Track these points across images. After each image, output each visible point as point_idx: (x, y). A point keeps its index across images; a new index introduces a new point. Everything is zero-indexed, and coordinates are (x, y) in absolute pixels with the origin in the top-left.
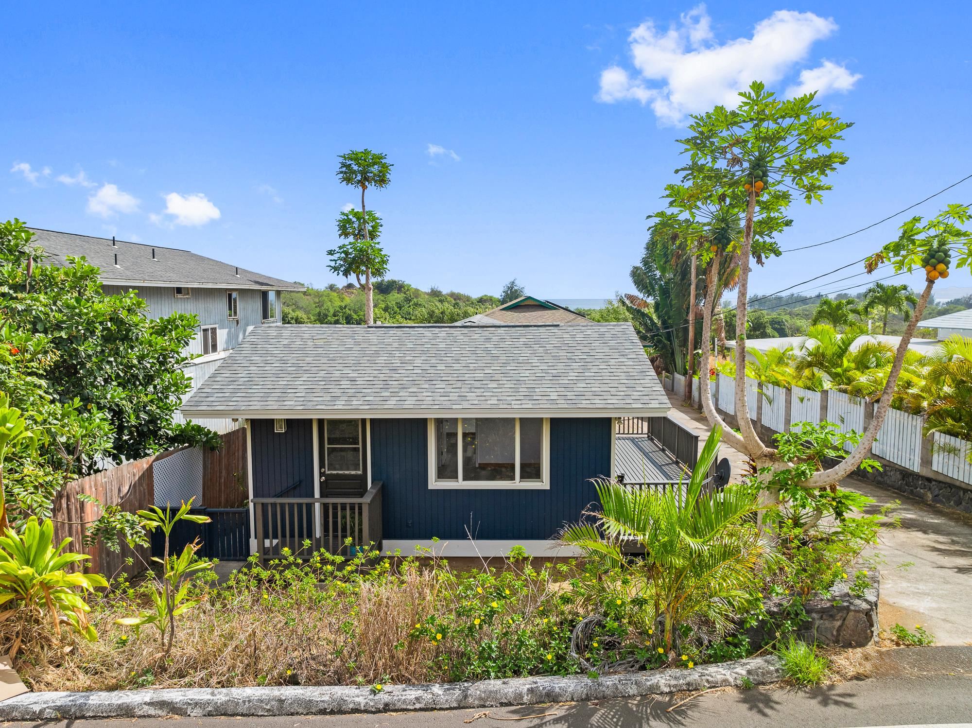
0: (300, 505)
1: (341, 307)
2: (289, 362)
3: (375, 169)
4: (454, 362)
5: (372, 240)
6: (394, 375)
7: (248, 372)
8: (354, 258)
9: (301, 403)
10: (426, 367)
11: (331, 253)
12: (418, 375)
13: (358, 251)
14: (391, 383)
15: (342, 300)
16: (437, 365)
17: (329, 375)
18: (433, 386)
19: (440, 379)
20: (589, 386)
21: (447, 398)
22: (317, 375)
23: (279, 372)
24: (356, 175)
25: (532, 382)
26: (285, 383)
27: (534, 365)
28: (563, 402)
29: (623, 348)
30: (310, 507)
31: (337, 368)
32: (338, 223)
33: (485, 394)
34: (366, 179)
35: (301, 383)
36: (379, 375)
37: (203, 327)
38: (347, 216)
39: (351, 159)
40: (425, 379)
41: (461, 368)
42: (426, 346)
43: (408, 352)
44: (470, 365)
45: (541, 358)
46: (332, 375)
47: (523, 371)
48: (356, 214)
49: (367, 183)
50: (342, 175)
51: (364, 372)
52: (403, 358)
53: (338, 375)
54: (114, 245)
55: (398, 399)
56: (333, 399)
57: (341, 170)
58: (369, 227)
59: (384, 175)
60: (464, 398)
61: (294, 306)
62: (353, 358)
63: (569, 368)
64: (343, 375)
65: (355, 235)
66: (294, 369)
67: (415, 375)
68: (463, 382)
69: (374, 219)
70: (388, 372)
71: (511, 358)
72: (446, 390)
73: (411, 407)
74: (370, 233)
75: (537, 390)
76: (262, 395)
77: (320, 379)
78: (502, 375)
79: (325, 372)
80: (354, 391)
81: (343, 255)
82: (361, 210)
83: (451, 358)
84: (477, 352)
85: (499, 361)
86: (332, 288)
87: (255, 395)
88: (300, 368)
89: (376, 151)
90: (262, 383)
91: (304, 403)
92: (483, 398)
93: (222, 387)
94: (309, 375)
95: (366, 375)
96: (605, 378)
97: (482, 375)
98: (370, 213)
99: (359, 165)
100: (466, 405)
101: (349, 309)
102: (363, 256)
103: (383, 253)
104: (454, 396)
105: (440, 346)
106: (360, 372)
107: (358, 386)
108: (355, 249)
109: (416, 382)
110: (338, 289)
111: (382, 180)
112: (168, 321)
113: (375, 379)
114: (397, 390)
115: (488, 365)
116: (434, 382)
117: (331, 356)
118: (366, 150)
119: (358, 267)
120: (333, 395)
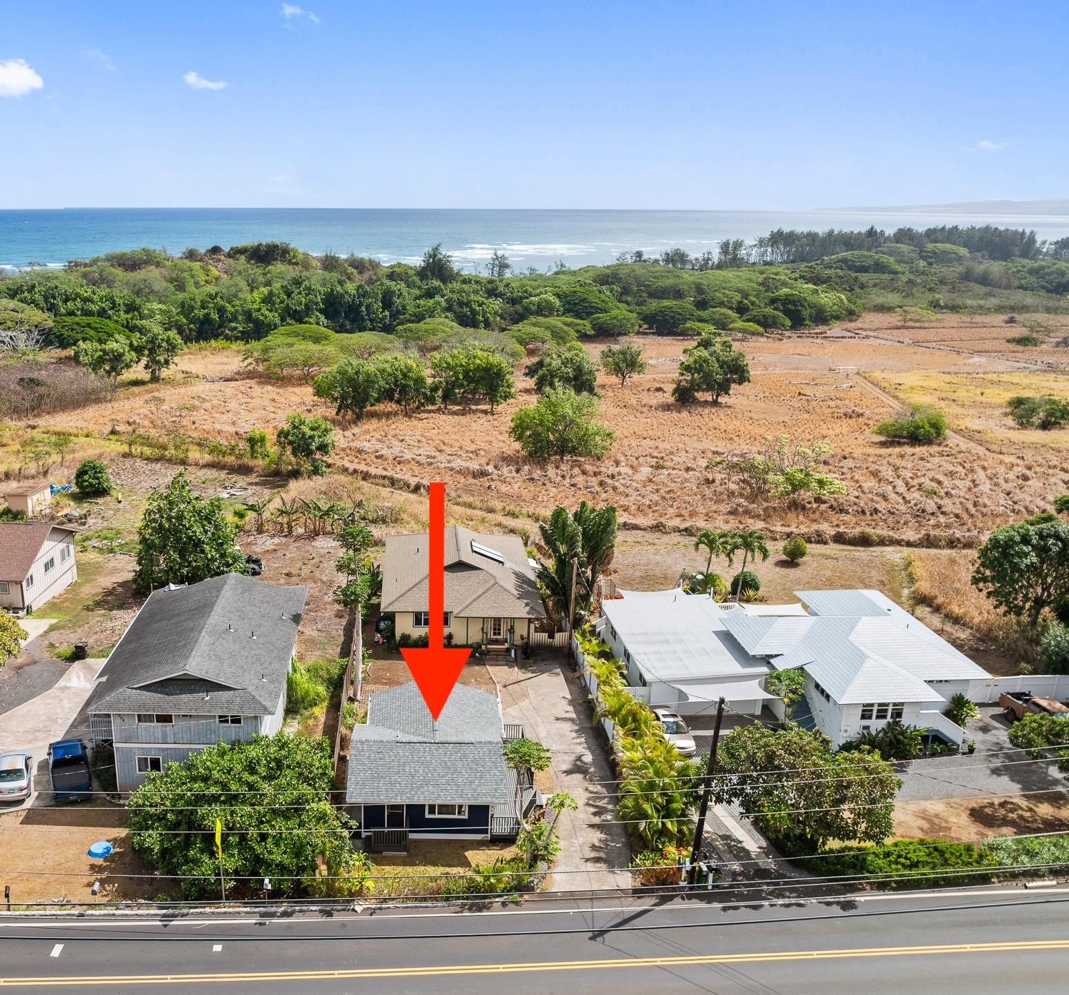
2: (373, 770)
6: (414, 780)
10: (424, 775)
12: (422, 780)
14: (413, 785)
19: (430, 783)
22: (386, 780)
25: (463, 786)
26: (376, 785)
27: (463, 774)
33: (446, 793)
35: (382, 785)
47: (459, 778)
55: (418, 796)
56: (396, 795)
64: (396, 780)
66: (377, 775)
70: (411, 778)
71: (455, 769)
72: (433, 791)
77: (388, 782)
80: (402, 790)
84: (442, 764)
86: (191, 254)
90: (368, 785)
92: (446, 796)
94: (383, 780)
95: (403, 780)
96: (488, 784)
100: (440, 800)
109: (422, 785)
110: (200, 255)
113: (407, 783)
114: (416, 790)
116: (428, 786)
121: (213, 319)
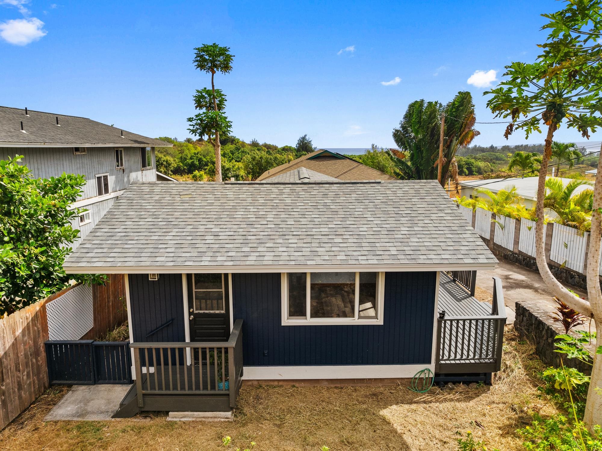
0: (173, 350)
1: (195, 153)
2: (160, 217)
3: (221, 58)
4: (300, 216)
5: (219, 111)
6: (252, 230)
7: (124, 227)
8: (206, 124)
9: (171, 259)
10: (278, 221)
11: (190, 120)
12: (272, 230)
13: (209, 118)
14: (249, 237)
15: (196, 149)
16: (287, 220)
17: (195, 230)
18: (286, 241)
19: (291, 233)
20: (421, 240)
21: (300, 254)
22: (184, 230)
23: (151, 227)
24: (207, 63)
25: (371, 237)
26: (156, 238)
27: (369, 219)
28: (403, 257)
29: (438, 203)
30: (182, 351)
31: (201, 223)
32: (194, 98)
33: (333, 249)
34: (215, 66)
35: (171, 238)
36: (239, 230)
37: (97, 176)
38: (201, 93)
39: (204, 51)
40: (278, 233)
41: (308, 223)
42: (274, 201)
43: (260, 207)
44: (315, 220)
45: (373, 213)
46: (198, 230)
47: (361, 226)
48: (208, 92)
49: (215, 69)
50: (197, 63)
51: (225, 227)
52: (257, 213)
53: (203, 230)
54: (27, 114)
55: (257, 254)
56: (199, 254)
57: (196, 59)
58: (217, 101)
59: (228, 64)
60: (315, 253)
61: (165, 153)
62: (215, 213)
63: (398, 222)
64: (207, 230)
65: (207, 107)
66: (165, 223)
67: (269, 230)
68: (312, 237)
69: (221, 95)
70: (245, 226)
71: (348, 213)
72: (299, 245)
73: (270, 263)
74: (218, 105)
75: (377, 245)
76: (136, 250)
77: (188, 234)
78: (344, 230)
79: (191, 227)
80: (217, 246)
81: (199, 121)
82: (211, 88)
83: (297, 213)
84: (319, 207)
85: (339, 216)
86: (189, 141)
87: (130, 250)
88: (169, 223)
89: (221, 45)
90: (136, 238)
91: (175, 259)
92: (332, 254)
93: (101, 242)
94: (177, 230)
95: (227, 230)
96: (432, 232)
97: (327, 230)
98: (218, 91)
99: (210, 55)
100: (318, 260)
101: (201, 155)
102: (214, 122)
103: (227, 120)
104: (306, 251)
105: (287, 201)
106: (221, 227)
107: (221, 241)
108: (208, 117)
109: (272, 237)
110: (193, 141)
111: (226, 67)
112: (59, 180)
113: (235, 234)
114: (255, 245)
115: (330, 220)
116: (287, 237)
117: (196, 210)
118: (214, 44)
119: (210, 131)
120: (200, 250)
121: (195, 164)
